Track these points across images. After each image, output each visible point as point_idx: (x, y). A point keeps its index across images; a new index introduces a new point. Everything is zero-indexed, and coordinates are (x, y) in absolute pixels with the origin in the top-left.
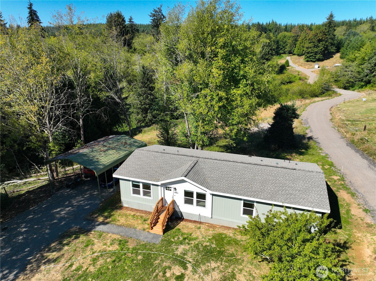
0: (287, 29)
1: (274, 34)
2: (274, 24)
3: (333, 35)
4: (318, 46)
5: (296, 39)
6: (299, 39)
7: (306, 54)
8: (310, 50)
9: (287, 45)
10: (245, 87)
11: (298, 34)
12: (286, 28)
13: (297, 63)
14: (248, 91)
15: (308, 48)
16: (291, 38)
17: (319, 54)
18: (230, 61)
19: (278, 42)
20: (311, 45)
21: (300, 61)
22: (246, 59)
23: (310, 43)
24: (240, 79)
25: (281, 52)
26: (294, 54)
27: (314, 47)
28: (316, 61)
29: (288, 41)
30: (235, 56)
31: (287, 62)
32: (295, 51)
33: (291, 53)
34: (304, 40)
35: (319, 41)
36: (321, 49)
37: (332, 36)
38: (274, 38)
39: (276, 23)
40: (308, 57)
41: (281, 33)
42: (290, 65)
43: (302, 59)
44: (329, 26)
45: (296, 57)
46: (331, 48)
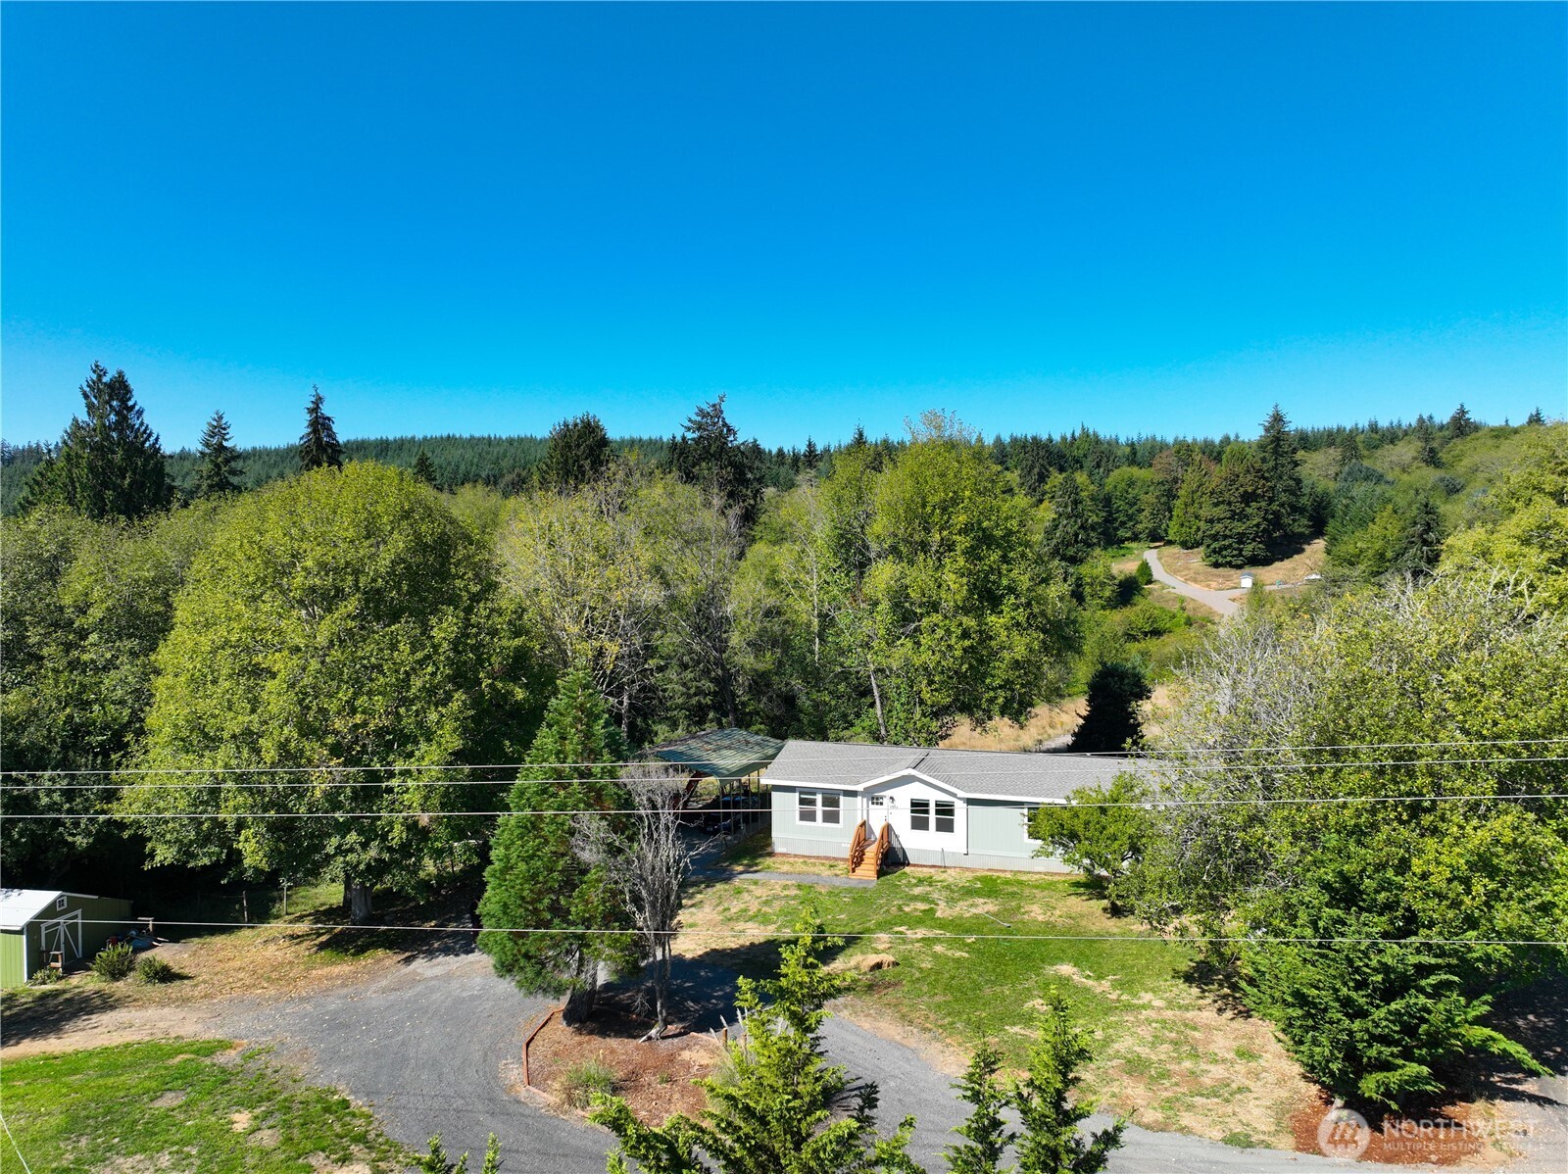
0: (1138, 454)
1: (1091, 475)
2: (1090, 441)
3: (1294, 480)
4: (1246, 516)
5: (1170, 490)
6: (1181, 493)
7: (1207, 541)
8: (1218, 527)
9: (1141, 511)
10: (1014, 610)
11: (1174, 474)
12: (1134, 452)
13: (1179, 571)
14: (1020, 619)
15: (1211, 521)
16: (1152, 488)
17: (1254, 540)
18: (980, 559)
19: (1107, 501)
20: (1219, 511)
21: (1191, 566)
22: (1011, 555)
23: (1216, 505)
24: (1003, 596)
25: (1121, 533)
26: (1170, 543)
27: (1232, 518)
28: (1245, 564)
29: (1142, 497)
30: (989, 548)
31: (1145, 568)
32: (1171, 532)
33: (1156, 537)
34: (1199, 493)
35: (1248, 498)
36: (1258, 525)
37: (1292, 483)
38: (1092, 487)
39: (1095, 435)
40: (1214, 551)
41: (1117, 472)
42: (1156, 576)
43: (1196, 559)
44: (1275, 452)
45: (1176, 550)
46: (1294, 520)
